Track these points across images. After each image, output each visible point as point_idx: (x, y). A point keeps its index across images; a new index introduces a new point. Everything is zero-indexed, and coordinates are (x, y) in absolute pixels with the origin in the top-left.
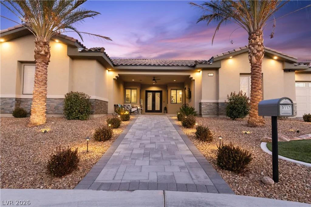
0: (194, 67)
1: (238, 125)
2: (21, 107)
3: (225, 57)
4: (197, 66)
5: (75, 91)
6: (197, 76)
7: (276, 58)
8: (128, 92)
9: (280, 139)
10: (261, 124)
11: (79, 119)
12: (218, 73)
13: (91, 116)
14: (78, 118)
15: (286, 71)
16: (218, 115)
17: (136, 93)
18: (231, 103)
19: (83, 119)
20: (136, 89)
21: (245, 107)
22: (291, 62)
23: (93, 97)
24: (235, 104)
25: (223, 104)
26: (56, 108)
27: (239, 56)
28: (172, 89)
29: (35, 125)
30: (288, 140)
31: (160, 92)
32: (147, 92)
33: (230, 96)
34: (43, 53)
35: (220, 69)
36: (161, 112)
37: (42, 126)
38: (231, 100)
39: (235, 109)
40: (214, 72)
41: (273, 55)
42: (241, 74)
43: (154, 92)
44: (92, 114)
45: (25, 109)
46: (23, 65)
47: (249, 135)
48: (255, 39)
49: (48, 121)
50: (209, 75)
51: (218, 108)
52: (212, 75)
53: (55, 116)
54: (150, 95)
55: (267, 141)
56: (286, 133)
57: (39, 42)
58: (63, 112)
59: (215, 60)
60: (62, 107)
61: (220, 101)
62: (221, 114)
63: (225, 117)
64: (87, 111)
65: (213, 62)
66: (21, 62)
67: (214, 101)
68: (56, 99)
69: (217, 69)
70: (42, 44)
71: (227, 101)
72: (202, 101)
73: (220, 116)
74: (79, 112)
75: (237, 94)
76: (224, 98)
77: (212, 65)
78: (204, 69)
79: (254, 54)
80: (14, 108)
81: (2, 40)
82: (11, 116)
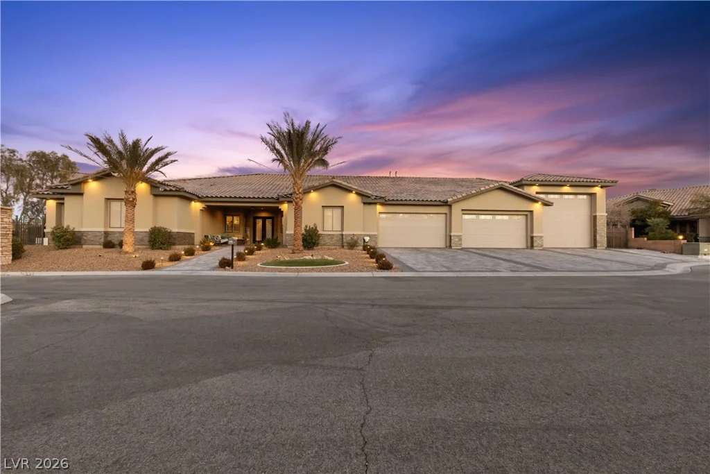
0: (279, 200)
2: (109, 239)
3: (306, 191)
5: (158, 226)
6: (284, 207)
7: (354, 192)
8: (229, 218)
13: (173, 247)
14: (161, 248)
15: (365, 204)
17: (238, 220)
19: (165, 249)
20: (239, 215)
22: (369, 197)
23: (175, 230)
26: (142, 240)
27: (321, 190)
29: (127, 253)
31: (272, 219)
32: (255, 218)
34: (131, 199)
37: (133, 253)
41: (352, 190)
42: (323, 207)
43: (264, 219)
44: (174, 245)
45: (113, 241)
46: (109, 201)
49: (136, 250)
53: (140, 247)
54: (260, 222)
57: (128, 192)
58: (148, 243)
60: (147, 239)
64: (168, 242)
68: (141, 232)
74: (161, 243)
75: (311, 226)
78: (288, 202)
80: (102, 240)
81: (90, 181)
82: (101, 247)
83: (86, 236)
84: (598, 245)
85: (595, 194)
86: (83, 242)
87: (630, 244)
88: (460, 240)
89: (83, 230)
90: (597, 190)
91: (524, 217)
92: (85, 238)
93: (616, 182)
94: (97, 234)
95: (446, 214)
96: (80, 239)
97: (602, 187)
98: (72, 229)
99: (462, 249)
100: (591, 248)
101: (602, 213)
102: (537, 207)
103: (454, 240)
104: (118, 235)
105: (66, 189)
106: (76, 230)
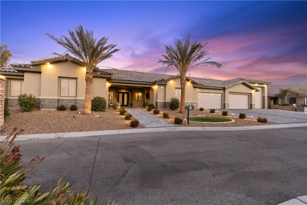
0: (154, 83)
1: (176, 113)
2: (61, 104)
3: (169, 80)
4: (156, 83)
6: (155, 87)
7: (190, 81)
9: (190, 117)
10: (184, 112)
11: (102, 111)
12: (165, 87)
15: (194, 87)
16: (165, 108)
17: (113, 94)
18: (172, 103)
20: (113, 91)
21: (177, 105)
22: (196, 84)
24: (173, 103)
25: (168, 103)
27: (175, 79)
28: (136, 92)
30: (192, 117)
31: (128, 93)
32: (119, 93)
33: (171, 99)
35: (166, 85)
36: (128, 106)
38: (171, 101)
39: (173, 106)
40: (163, 86)
41: (190, 80)
42: (176, 88)
43: (123, 93)
47: (181, 116)
48: (183, 78)
50: (161, 88)
51: (165, 105)
52: (163, 88)
54: (121, 95)
55: (186, 118)
56: (192, 115)
57: (89, 73)
59: (165, 81)
61: (166, 101)
62: (167, 108)
63: (169, 109)
65: (164, 82)
66: (59, 77)
67: (164, 101)
69: (165, 85)
70: (90, 73)
71: (170, 101)
72: (158, 101)
73: (166, 109)
75: (174, 98)
76: (168, 100)
77: (163, 83)
78: (159, 85)
79: (182, 84)
80: (56, 105)
81: (48, 63)
82: (56, 109)
83: (44, 102)
84: (265, 107)
85: (264, 87)
86: (41, 106)
87: (271, 107)
88: (228, 106)
89: (41, 97)
90: (265, 86)
91: (248, 96)
92: (43, 103)
93: (271, 83)
94: (52, 101)
95: (222, 94)
96: (39, 104)
97: (266, 85)
98: (33, 97)
99: (229, 109)
100: (262, 109)
101: (266, 95)
102: (253, 92)
103: (226, 105)
104: (66, 101)
105: (28, 68)
106: (36, 98)
